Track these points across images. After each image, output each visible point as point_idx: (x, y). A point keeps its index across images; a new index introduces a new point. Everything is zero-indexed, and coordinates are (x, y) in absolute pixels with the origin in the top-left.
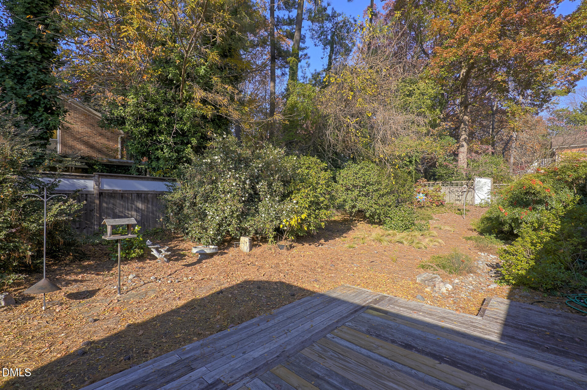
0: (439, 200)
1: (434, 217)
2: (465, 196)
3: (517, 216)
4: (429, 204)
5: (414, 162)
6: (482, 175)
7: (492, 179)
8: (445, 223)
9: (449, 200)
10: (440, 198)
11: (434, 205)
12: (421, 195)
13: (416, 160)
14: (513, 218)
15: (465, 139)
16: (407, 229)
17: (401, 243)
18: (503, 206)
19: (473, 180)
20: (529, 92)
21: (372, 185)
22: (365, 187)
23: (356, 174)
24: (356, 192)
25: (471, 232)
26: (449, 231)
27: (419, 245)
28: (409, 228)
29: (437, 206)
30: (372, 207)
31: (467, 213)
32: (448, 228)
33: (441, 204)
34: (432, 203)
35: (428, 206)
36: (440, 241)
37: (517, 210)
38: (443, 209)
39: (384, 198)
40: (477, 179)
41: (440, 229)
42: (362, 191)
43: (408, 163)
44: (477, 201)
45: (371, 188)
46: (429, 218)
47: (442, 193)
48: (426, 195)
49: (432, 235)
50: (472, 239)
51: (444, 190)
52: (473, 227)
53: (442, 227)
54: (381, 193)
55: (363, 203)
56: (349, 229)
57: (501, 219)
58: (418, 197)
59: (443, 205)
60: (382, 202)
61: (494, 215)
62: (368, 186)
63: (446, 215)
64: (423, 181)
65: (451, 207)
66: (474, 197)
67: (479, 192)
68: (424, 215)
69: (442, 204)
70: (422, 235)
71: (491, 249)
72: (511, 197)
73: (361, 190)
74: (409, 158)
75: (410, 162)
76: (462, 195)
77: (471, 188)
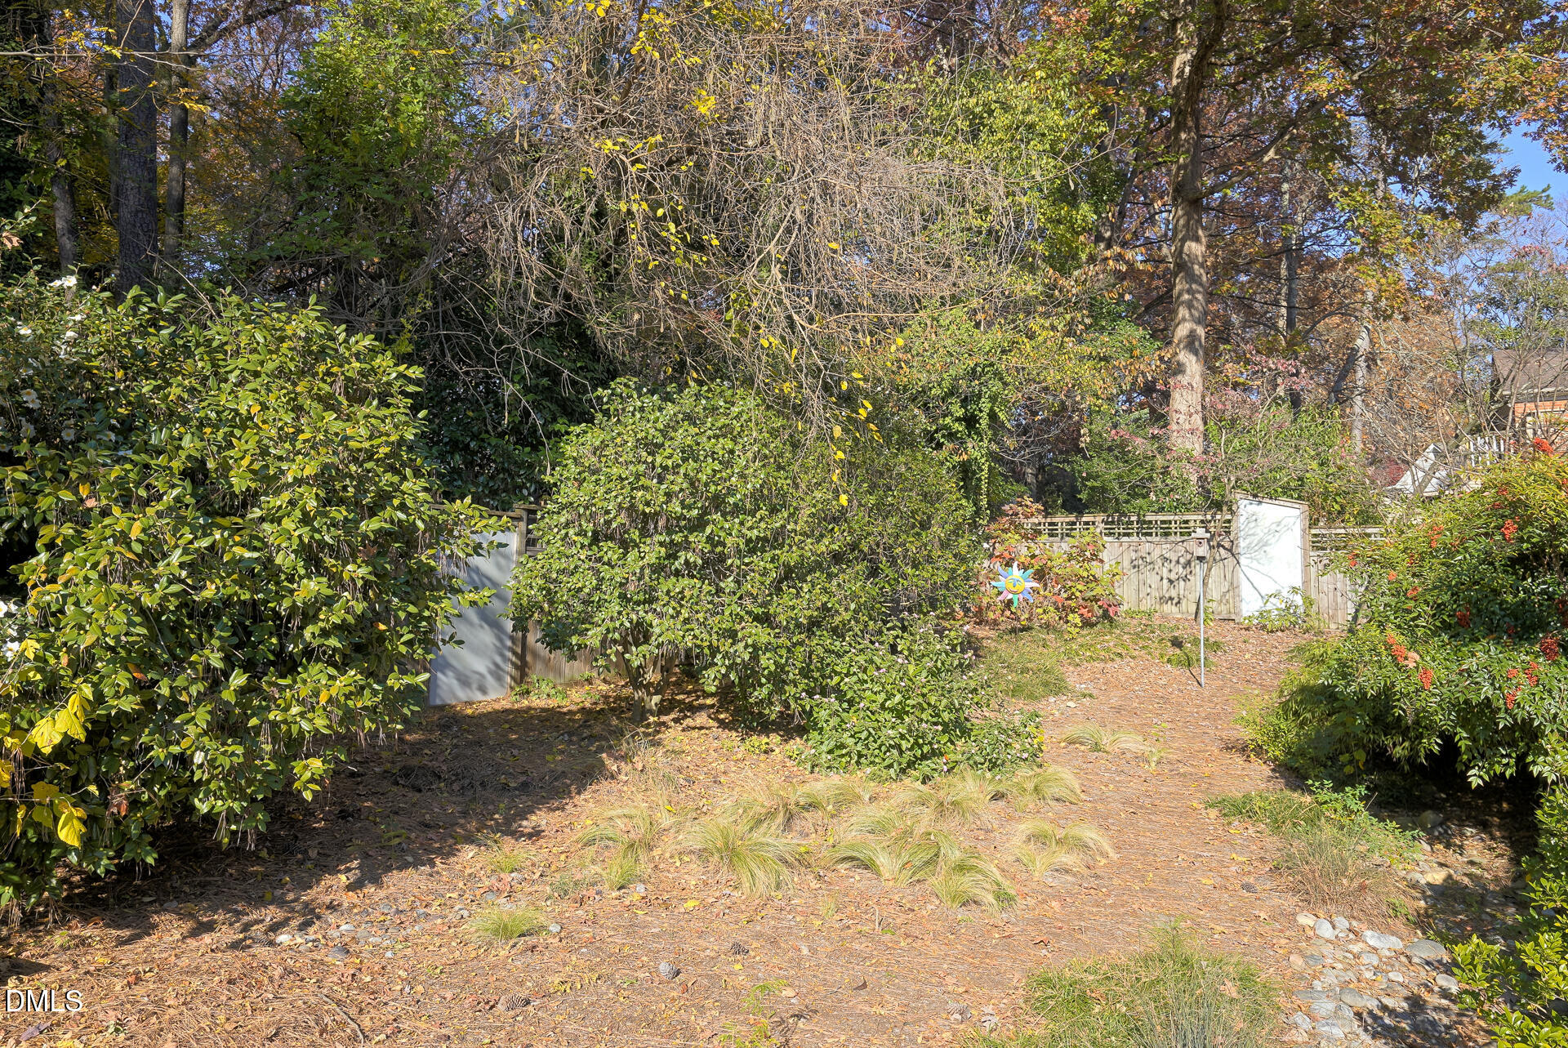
0: (1096, 599)
1: (1072, 680)
2: (1196, 581)
3: (1487, 690)
4: (1052, 616)
5: (984, 423)
6: (1260, 491)
7: (1305, 506)
8: (1118, 710)
9: (1134, 598)
10: (1098, 590)
11: (1075, 618)
12: (1016, 572)
13: (993, 416)
14: (1466, 702)
15: (1191, 342)
16: (924, 757)
17: (867, 865)
18: (1409, 629)
19: (1230, 509)
20: (1423, 163)
21: (737, 509)
22: (699, 525)
23: (653, 448)
24: (652, 551)
25: (1239, 760)
26: (1142, 758)
27: (965, 882)
28: (935, 753)
29: (1087, 624)
30: (732, 634)
31: (1212, 658)
32: (1131, 742)
33: (1103, 616)
34: (1064, 610)
35: (1047, 626)
36: (1090, 833)
37: (1482, 655)
38: (1110, 640)
39: (806, 588)
40: (1246, 508)
41: (1096, 748)
42: (686, 545)
43: (958, 427)
44: (1250, 606)
45: (732, 532)
46: (1046, 684)
47: (1107, 567)
48: (1040, 575)
49: (1056, 791)
50: (1251, 814)
51: (1115, 552)
52: (1247, 734)
53: (1106, 740)
54: (790, 557)
55: (685, 613)
56: (589, 774)
57: (1405, 709)
58: (1001, 583)
59: (1111, 621)
60: (795, 605)
61: (1368, 679)
62: (717, 516)
63: (1123, 669)
64: (1029, 511)
65: (1146, 629)
66: (1234, 587)
67: (1255, 564)
68: (1025, 670)
69: (1106, 615)
70: (998, 796)
71: (1362, 888)
72: (1441, 585)
73: (678, 538)
74: (965, 402)
75: (970, 421)
76: (1185, 579)
77: (1224, 543)
